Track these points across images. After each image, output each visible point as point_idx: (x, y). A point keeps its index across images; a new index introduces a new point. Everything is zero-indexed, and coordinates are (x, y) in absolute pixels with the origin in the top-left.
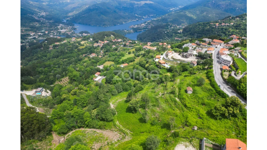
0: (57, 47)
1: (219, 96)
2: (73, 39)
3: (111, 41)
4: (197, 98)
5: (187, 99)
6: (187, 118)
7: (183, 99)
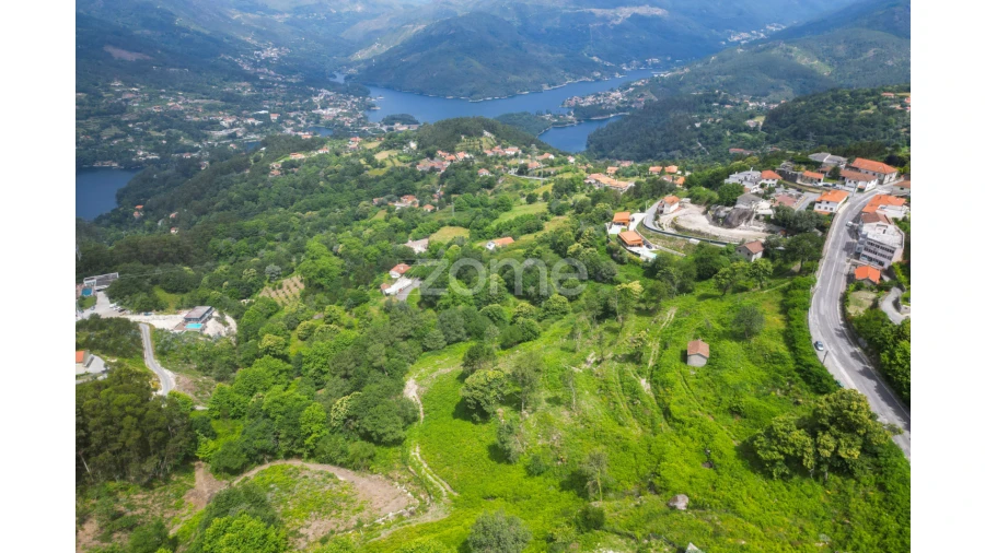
0: (296, 170)
1: (804, 384)
2: (353, 143)
3: (479, 154)
4: (719, 387)
5: (679, 385)
6: (661, 459)
7: (665, 384)
